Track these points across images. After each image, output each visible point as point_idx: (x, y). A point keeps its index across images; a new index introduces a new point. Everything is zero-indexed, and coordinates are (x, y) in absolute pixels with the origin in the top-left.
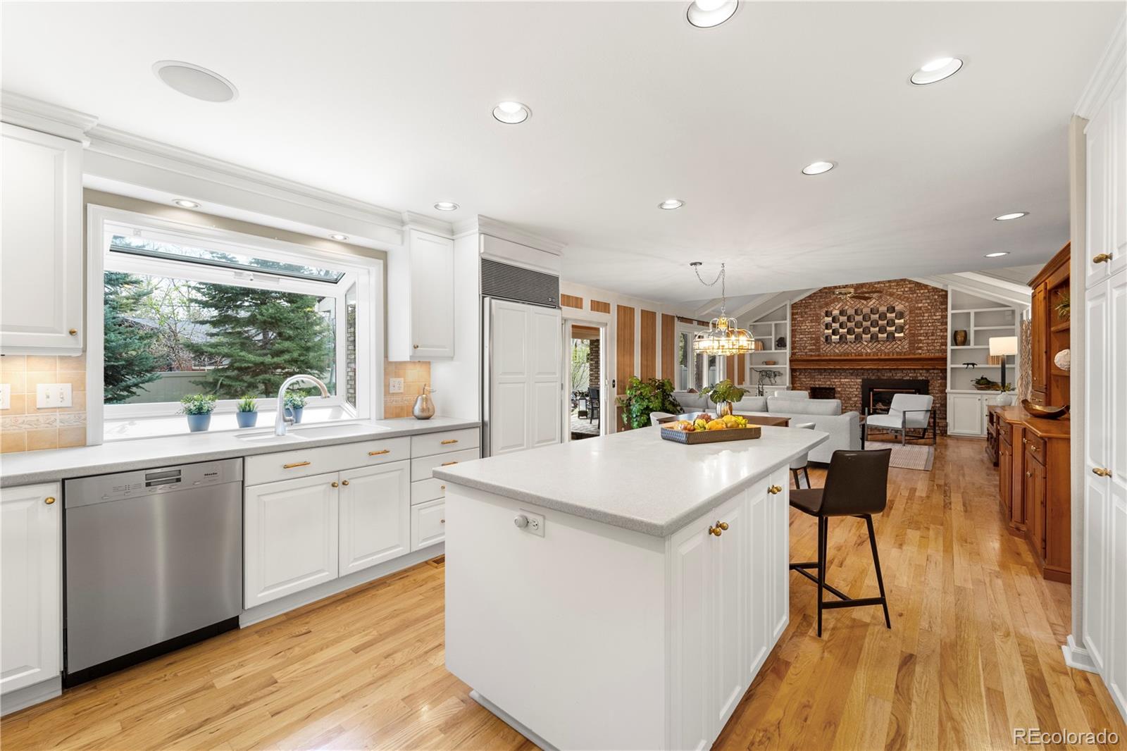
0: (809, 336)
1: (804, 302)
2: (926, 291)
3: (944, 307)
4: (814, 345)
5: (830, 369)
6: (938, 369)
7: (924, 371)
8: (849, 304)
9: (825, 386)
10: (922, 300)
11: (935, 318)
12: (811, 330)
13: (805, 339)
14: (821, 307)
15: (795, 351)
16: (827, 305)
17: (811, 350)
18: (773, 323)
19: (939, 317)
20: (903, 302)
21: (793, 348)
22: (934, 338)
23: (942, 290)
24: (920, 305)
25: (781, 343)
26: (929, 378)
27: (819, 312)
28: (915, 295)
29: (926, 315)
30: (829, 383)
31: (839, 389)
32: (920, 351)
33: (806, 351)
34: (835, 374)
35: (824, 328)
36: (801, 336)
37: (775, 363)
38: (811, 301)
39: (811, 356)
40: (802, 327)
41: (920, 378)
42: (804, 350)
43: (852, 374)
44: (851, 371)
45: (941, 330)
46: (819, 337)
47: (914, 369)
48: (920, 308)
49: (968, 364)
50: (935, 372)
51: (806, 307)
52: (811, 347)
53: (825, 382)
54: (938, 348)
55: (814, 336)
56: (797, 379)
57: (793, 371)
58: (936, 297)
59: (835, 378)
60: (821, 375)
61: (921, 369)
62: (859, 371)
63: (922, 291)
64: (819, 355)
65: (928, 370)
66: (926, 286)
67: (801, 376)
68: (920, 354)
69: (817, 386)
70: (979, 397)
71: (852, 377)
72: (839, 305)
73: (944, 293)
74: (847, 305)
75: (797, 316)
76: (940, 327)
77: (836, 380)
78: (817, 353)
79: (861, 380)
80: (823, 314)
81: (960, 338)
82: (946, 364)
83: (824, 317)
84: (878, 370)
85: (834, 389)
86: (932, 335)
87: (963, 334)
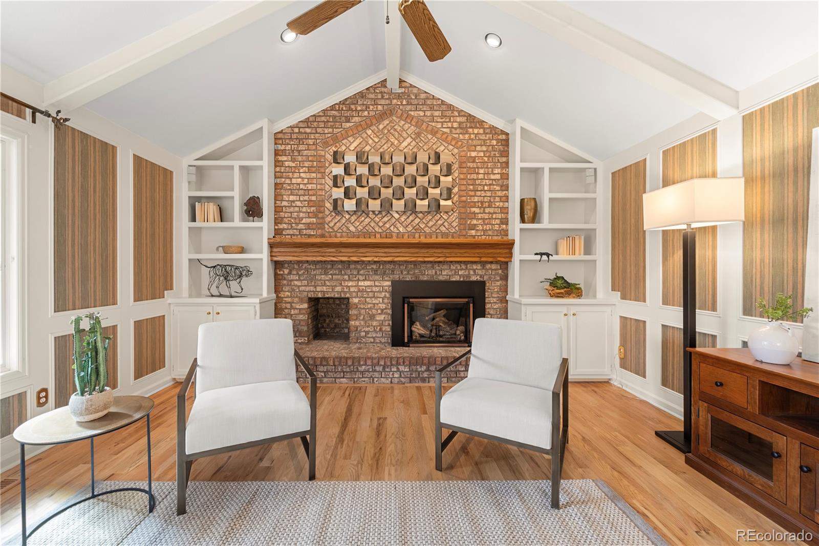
0: (306, 198)
1: (296, 130)
2: (481, 131)
3: (504, 159)
4: (316, 216)
5: (342, 262)
6: (497, 262)
7: (479, 267)
8: (370, 142)
9: (332, 295)
10: (475, 146)
11: (493, 177)
12: (310, 187)
13: (298, 204)
14: (326, 144)
15: (281, 226)
16: (336, 140)
17: (309, 226)
18: (237, 164)
19: (498, 177)
20: (451, 147)
21: (277, 221)
22: (492, 210)
23: (503, 132)
24: (473, 154)
25: (252, 209)
26: (486, 278)
27: (323, 153)
28: (467, 136)
29: (482, 171)
30: (338, 289)
31: (356, 300)
32: (473, 232)
33: (300, 226)
34: (349, 272)
35: (331, 183)
36: (292, 198)
37: (242, 250)
38: (308, 130)
39: (310, 236)
40: (294, 181)
41: (474, 278)
42: (297, 224)
43: (376, 272)
44: (374, 267)
45: (500, 197)
46: (323, 201)
47: (466, 263)
48: (473, 160)
49: (542, 254)
50: (494, 266)
51: (300, 141)
52: (308, 220)
53: (333, 287)
54: (497, 227)
55: (314, 198)
56: (285, 282)
57: (277, 265)
58: (494, 142)
59: (350, 280)
60: (326, 274)
61: (475, 262)
62: (388, 266)
63: (476, 131)
64: (322, 236)
65: (483, 264)
66: (482, 122)
67: (291, 277)
68: (474, 237)
69: (320, 295)
70: (564, 310)
71: (377, 277)
72: (355, 144)
73: (504, 137)
74: (367, 144)
75: (284, 158)
76: (499, 194)
77: (350, 284)
78: (319, 232)
79: (389, 283)
80: (330, 158)
81: (529, 214)
82: (510, 255)
83: (330, 164)
84: (415, 263)
85: (348, 299)
86: (489, 207)
87: (533, 204)
